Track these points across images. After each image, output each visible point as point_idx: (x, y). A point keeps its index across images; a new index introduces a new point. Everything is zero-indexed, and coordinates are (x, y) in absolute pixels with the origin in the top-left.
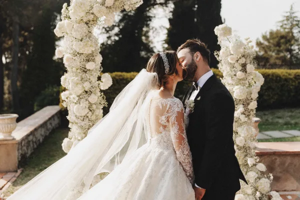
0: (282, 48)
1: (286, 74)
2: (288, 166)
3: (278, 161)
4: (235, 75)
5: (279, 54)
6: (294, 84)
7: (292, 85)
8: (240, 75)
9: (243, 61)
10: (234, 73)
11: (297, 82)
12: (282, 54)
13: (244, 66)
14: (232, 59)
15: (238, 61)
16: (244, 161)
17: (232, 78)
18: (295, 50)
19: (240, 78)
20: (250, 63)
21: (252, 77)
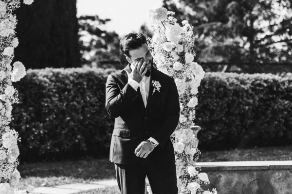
0: (229, 24)
1: (235, 81)
2: (236, 185)
3: (223, 178)
4: (171, 66)
5: (222, 41)
6: (251, 101)
7: (248, 104)
8: (177, 66)
9: (180, 49)
10: (170, 64)
11: (257, 98)
12: (229, 41)
13: (182, 56)
14: (168, 47)
15: (174, 49)
16: (183, 172)
17: (168, 69)
18: (261, 31)
19: (178, 70)
20: (189, 51)
21: (190, 69)
